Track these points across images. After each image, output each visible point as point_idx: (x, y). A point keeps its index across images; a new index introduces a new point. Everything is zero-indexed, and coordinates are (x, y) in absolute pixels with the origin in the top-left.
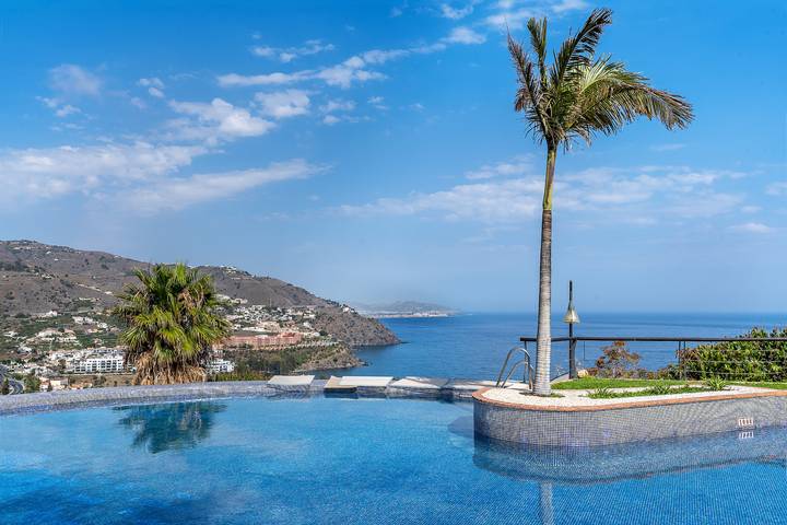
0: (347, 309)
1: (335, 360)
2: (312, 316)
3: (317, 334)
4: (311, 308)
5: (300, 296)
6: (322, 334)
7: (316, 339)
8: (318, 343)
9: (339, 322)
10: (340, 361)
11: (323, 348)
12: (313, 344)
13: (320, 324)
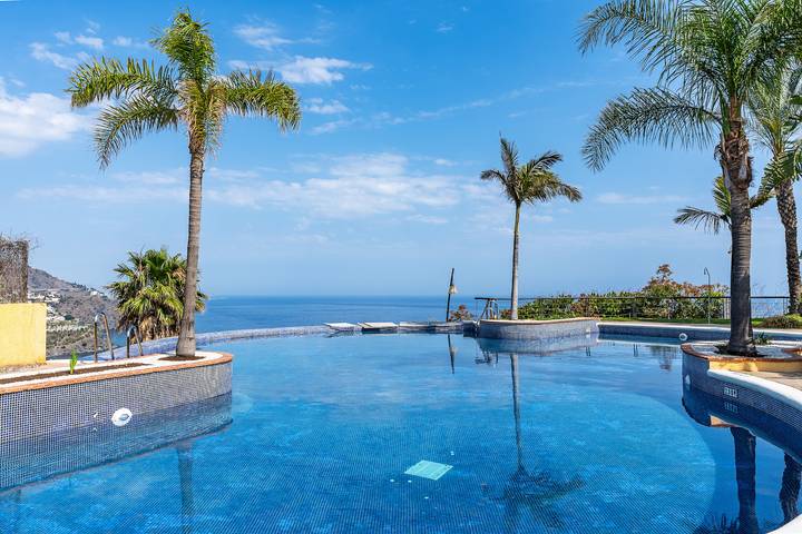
0: (95, 293)
1: (84, 345)
2: (56, 300)
3: (63, 319)
4: (53, 292)
5: (41, 279)
6: (67, 318)
7: (61, 324)
8: (65, 328)
9: (87, 306)
10: (89, 345)
11: (70, 333)
12: (59, 328)
13: (64, 307)
